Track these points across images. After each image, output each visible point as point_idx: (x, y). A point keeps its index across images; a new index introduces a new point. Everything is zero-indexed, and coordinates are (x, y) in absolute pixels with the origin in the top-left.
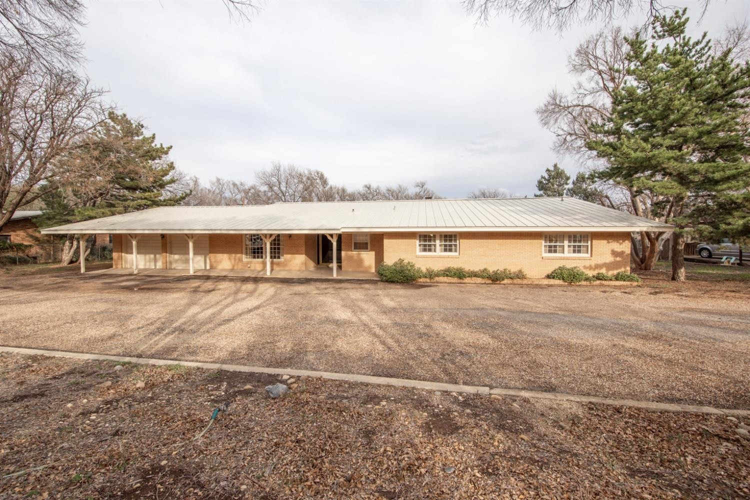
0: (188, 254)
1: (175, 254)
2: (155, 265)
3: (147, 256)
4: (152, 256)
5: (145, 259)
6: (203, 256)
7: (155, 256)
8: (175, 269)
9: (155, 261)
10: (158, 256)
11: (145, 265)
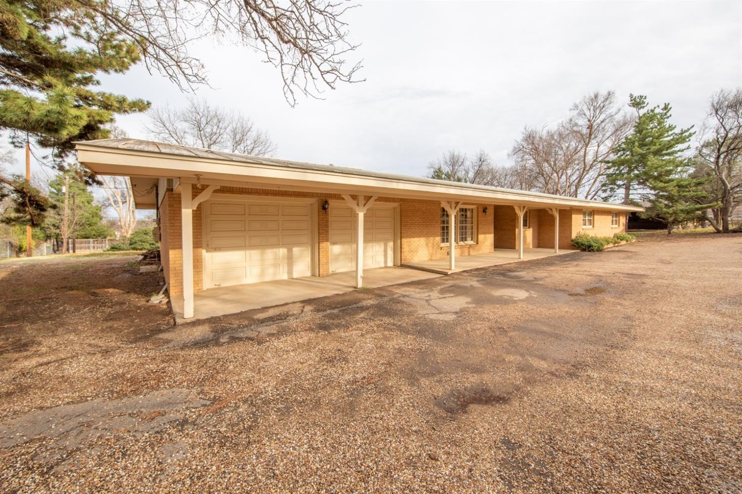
0: (356, 242)
1: (334, 243)
2: (290, 272)
3: (270, 253)
4: (282, 251)
5: (262, 260)
6: (382, 244)
7: (290, 251)
8: (334, 274)
9: (290, 260)
10: (296, 250)
11: (262, 274)
